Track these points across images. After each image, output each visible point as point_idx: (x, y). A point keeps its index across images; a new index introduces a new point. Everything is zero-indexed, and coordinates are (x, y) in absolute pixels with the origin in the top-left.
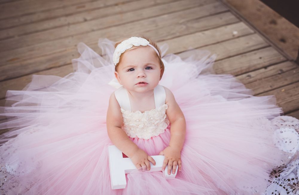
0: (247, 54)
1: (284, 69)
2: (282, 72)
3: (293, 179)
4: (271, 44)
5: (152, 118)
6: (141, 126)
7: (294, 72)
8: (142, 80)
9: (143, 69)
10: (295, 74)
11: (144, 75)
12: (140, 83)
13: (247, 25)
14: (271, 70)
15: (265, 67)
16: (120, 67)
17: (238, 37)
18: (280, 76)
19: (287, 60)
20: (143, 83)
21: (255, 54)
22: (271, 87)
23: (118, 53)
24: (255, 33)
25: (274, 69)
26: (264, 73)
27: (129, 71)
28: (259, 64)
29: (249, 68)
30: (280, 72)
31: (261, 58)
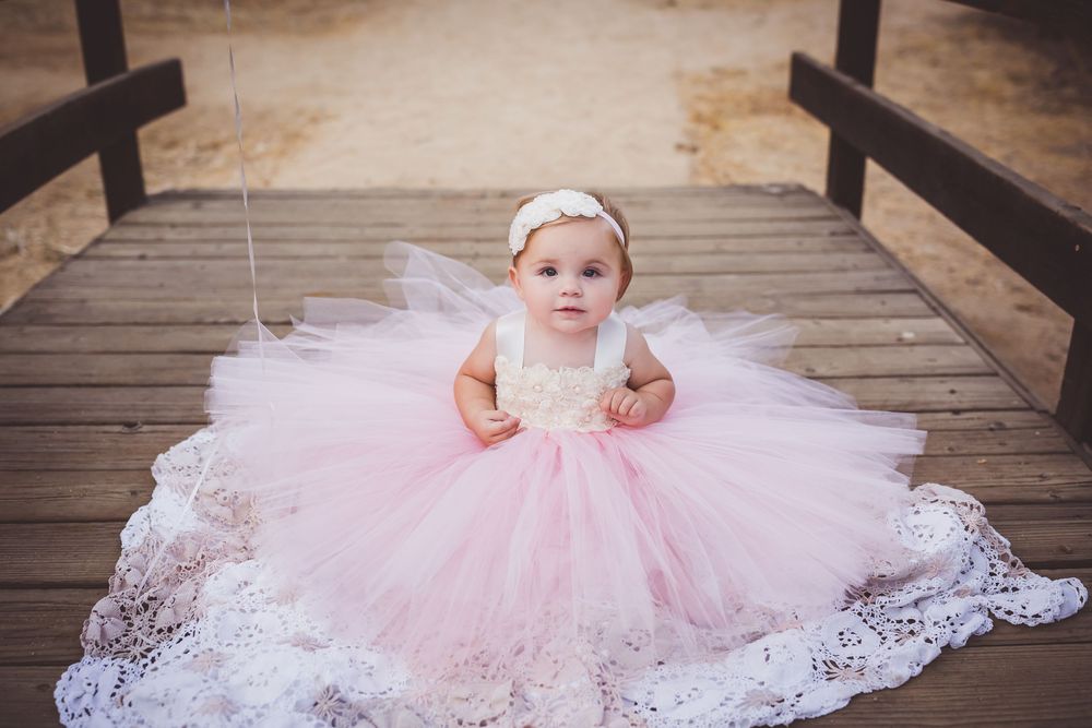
0: (918, 379)
1: (1008, 424)
2: (1001, 427)
3: (911, 621)
4: (1001, 372)
5: (577, 388)
6: (546, 403)
7: (1037, 433)
8: (572, 303)
9: (578, 275)
10: (1037, 437)
11: (578, 291)
12: (566, 309)
13: (951, 325)
14: (968, 419)
15: (956, 412)
16: (523, 261)
17: (913, 344)
18: (990, 434)
19: (1031, 408)
20: (573, 310)
21: (942, 382)
22: (950, 449)
23: (524, 226)
24: (967, 343)
25: (979, 418)
26: (947, 420)
27: (542, 273)
28: (943, 403)
29: (911, 403)
30: (992, 426)
31: (953, 392)
